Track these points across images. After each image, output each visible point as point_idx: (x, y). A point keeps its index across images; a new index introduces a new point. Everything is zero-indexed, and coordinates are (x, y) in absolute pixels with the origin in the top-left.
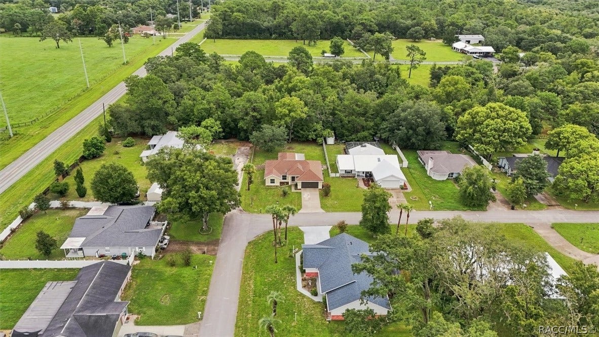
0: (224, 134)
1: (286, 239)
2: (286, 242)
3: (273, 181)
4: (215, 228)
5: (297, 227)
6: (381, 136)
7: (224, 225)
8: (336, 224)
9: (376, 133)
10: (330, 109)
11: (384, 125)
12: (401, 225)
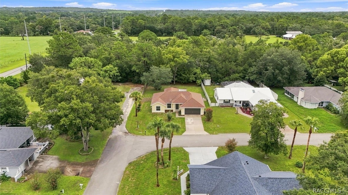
0: (121, 77)
1: (170, 159)
2: (169, 163)
3: (158, 108)
4: (96, 149)
5: (182, 148)
6: (249, 79)
7: (106, 146)
8: (224, 145)
9: (245, 77)
10: (207, 57)
11: (252, 69)
12: (295, 146)
